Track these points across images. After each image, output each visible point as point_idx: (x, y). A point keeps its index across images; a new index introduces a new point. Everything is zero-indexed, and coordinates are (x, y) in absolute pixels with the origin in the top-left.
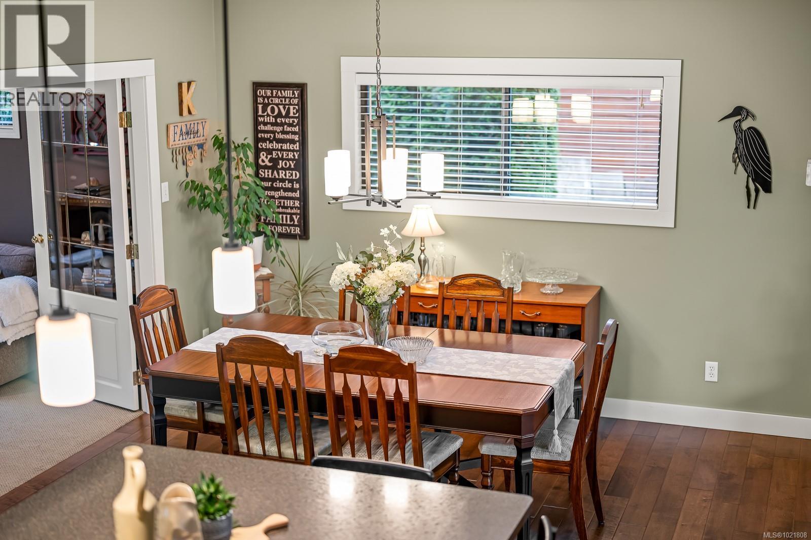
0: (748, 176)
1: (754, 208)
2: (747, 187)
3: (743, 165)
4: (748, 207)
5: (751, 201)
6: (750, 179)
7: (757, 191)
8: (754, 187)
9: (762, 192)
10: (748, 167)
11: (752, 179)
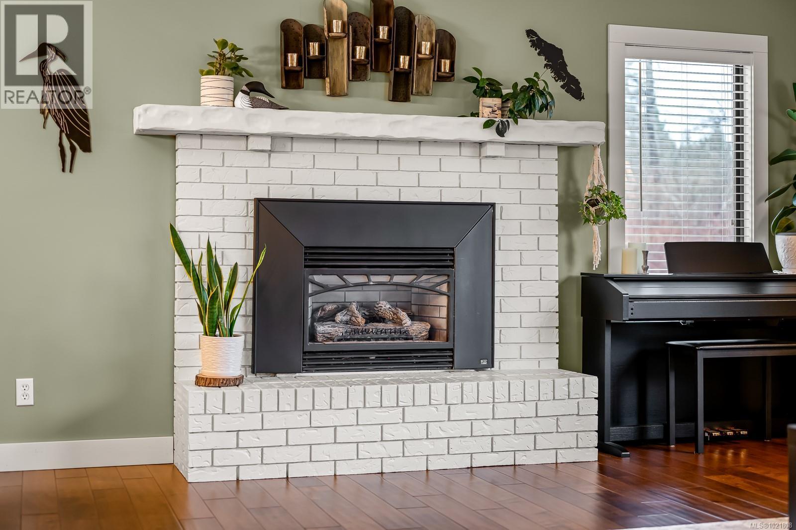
0: (61, 131)
1: (71, 171)
2: (61, 145)
3: (54, 116)
4: (63, 170)
5: (66, 163)
6: (64, 135)
7: (73, 149)
8: (69, 145)
9: (79, 151)
10: (60, 119)
11: (67, 135)
